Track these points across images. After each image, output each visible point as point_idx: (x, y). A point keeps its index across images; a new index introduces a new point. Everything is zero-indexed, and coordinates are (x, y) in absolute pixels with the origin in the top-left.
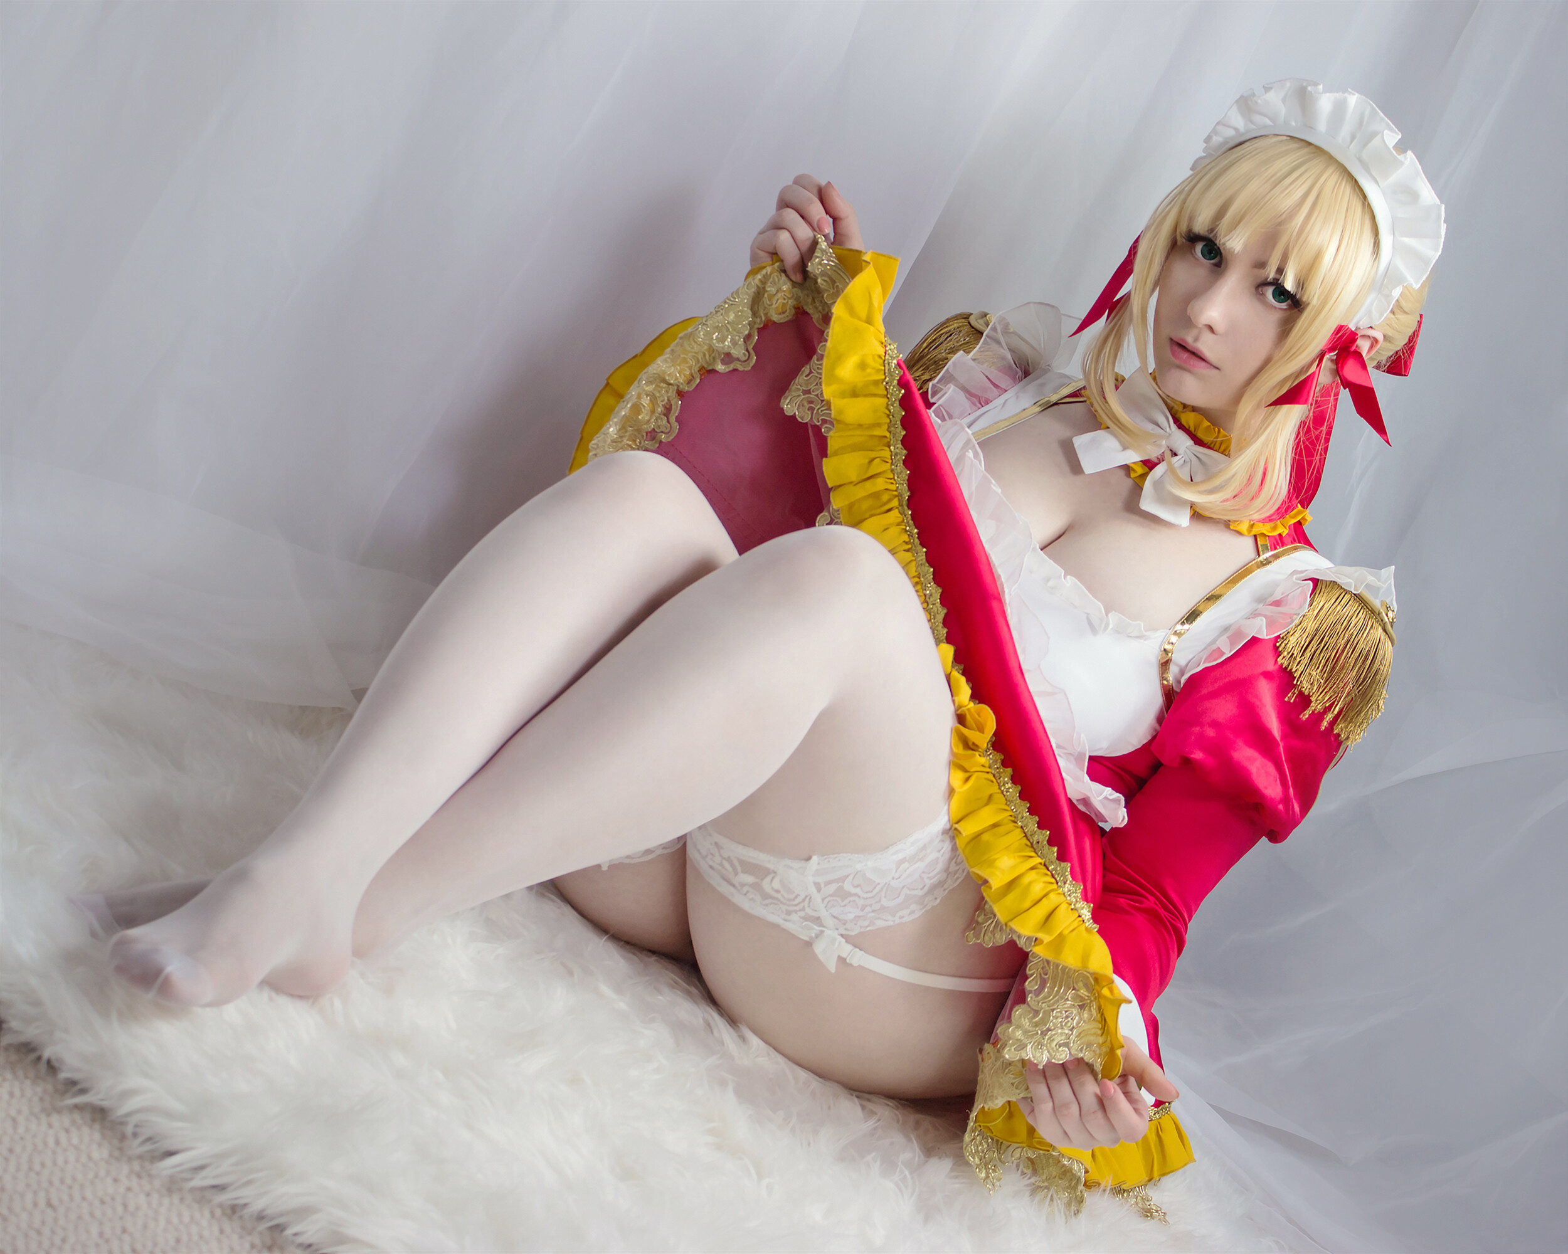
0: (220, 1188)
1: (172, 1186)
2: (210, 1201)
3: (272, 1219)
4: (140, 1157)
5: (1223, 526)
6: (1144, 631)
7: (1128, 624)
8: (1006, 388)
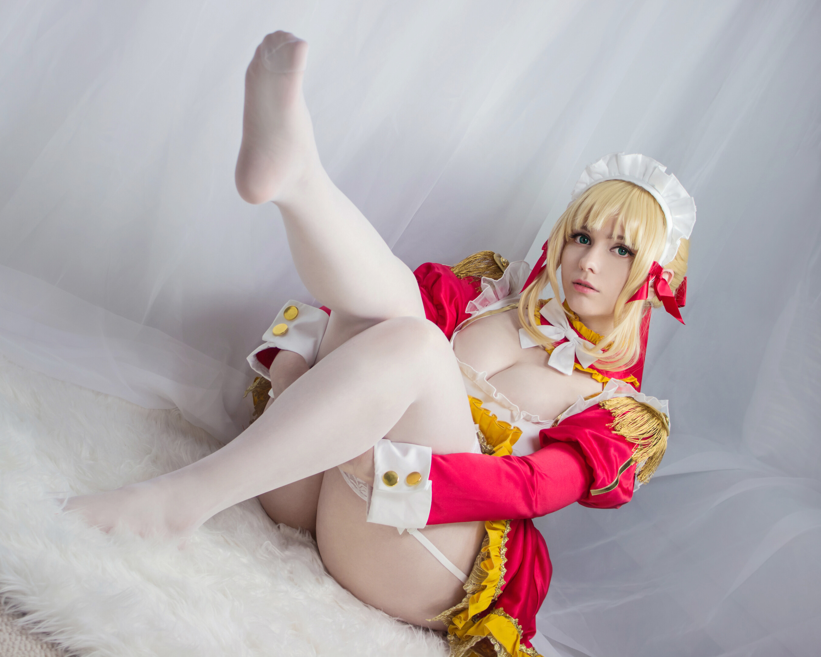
0: (48, 634)
1: (23, 631)
2: (41, 640)
3: (72, 652)
4: (8, 615)
5: (589, 376)
6: (540, 420)
7: (531, 417)
8: (500, 299)
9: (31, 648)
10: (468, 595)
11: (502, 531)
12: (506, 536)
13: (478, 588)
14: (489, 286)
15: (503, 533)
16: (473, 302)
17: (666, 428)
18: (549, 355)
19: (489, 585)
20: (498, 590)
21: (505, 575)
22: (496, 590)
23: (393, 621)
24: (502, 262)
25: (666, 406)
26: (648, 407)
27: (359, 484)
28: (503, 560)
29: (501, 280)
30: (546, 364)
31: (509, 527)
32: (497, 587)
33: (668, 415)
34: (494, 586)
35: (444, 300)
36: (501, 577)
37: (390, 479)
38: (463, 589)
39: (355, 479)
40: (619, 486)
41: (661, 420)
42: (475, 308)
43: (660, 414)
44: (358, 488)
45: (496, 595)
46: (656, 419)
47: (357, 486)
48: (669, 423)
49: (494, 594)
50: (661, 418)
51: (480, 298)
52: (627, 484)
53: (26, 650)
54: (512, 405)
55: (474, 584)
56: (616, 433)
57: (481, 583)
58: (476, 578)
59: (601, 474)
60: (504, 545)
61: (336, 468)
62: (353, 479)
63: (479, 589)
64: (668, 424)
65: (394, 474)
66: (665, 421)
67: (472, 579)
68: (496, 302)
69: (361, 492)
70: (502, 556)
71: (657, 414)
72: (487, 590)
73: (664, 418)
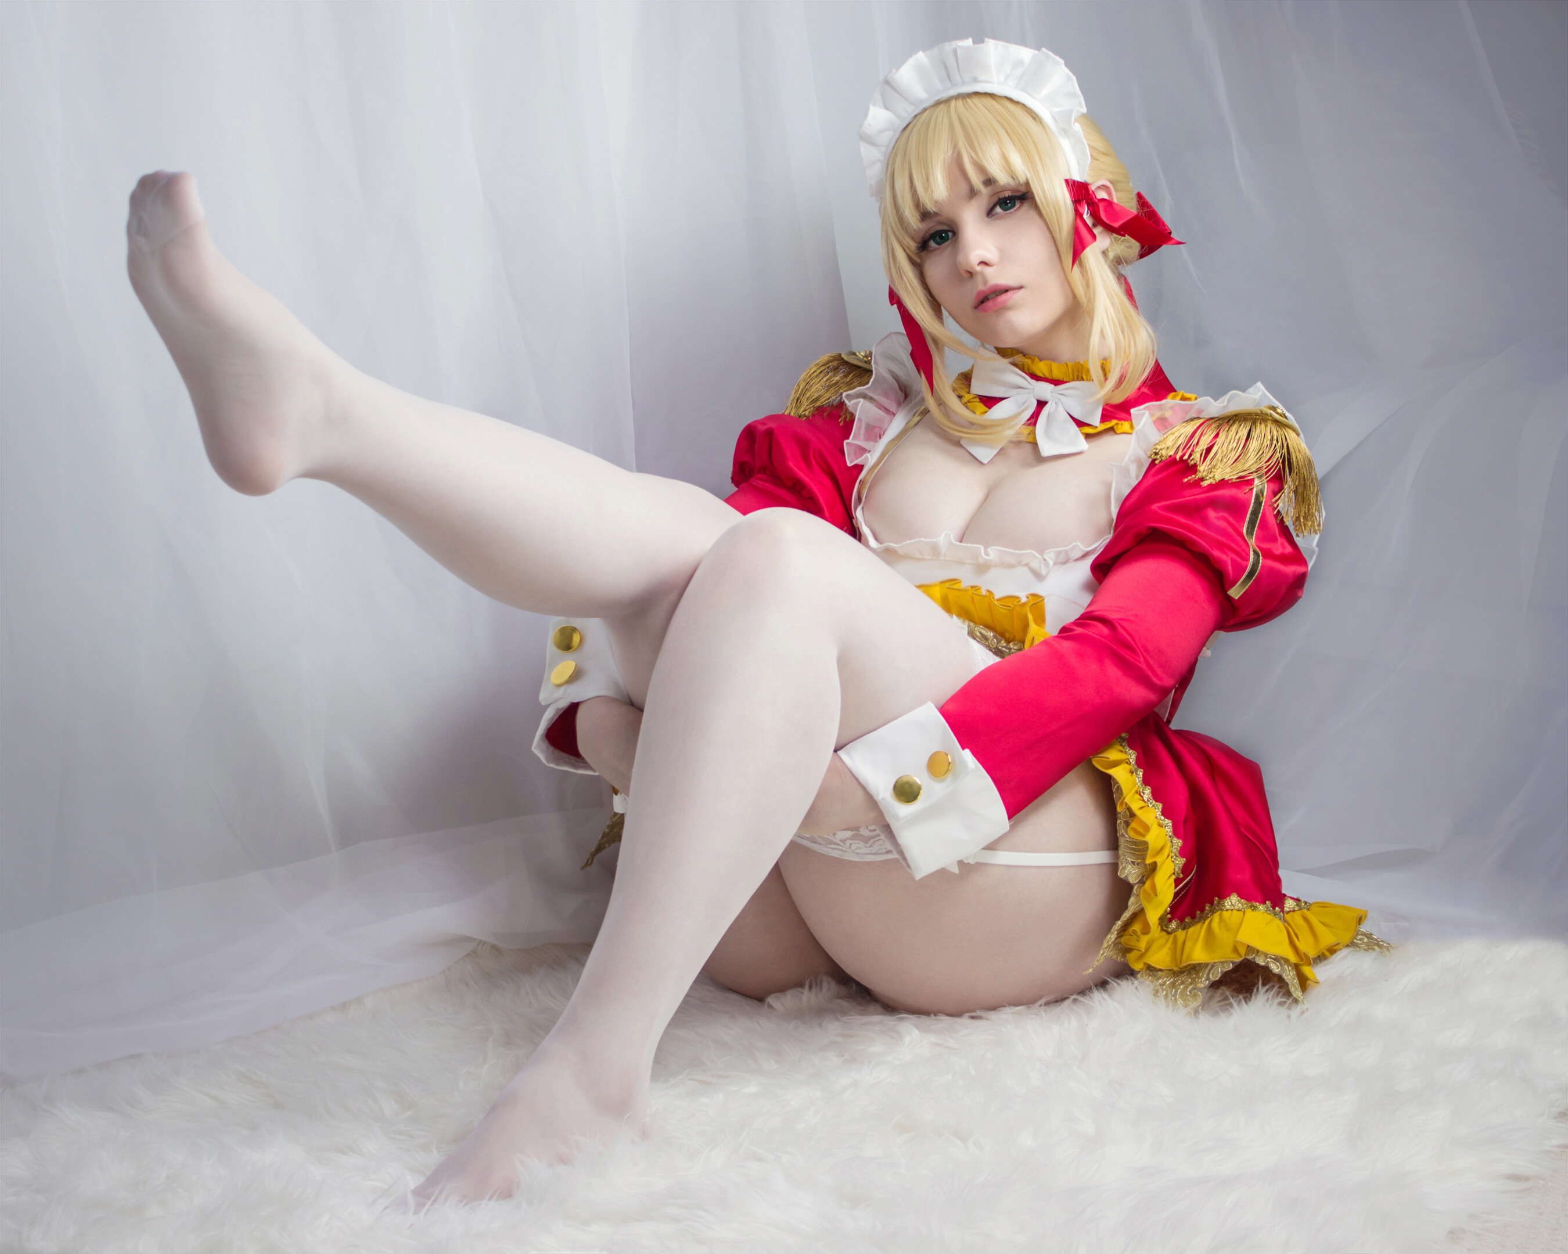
5: (1112, 433)
6: (1085, 548)
7: (1066, 552)
8: (894, 412)
10: (1135, 888)
11: (1127, 763)
12: (1136, 767)
13: (1144, 870)
14: (862, 400)
15: (1130, 764)
16: (850, 440)
17: (1286, 426)
18: (1035, 444)
19: (1159, 860)
20: (1176, 860)
21: (1173, 829)
22: (1173, 862)
23: (1039, 1011)
24: (862, 357)
25: (1263, 392)
26: (1236, 415)
27: (845, 844)
28: (1156, 809)
29: (875, 378)
30: (1039, 459)
31: (1131, 752)
32: (1173, 855)
33: (1276, 403)
34: (1168, 856)
35: (795, 469)
36: (1170, 837)
37: (906, 792)
38: (1121, 879)
39: (834, 840)
40: (1265, 557)
41: (1270, 418)
42: (863, 451)
43: (1261, 412)
44: (848, 850)
45: (1177, 870)
46: (1260, 423)
47: (845, 849)
48: (1287, 414)
49: (1174, 869)
50: (1267, 415)
51: (859, 428)
52: (1278, 550)
54: (1022, 555)
55: (1133, 863)
56: (1209, 483)
57: (1144, 859)
58: (1132, 853)
59: (1227, 559)
60: (1142, 785)
61: (793, 845)
62: (832, 842)
63: (1146, 871)
64: (1286, 417)
65: (905, 779)
66: (1277, 416)
67: (1125, 856)
68: (891, 421)
69: (857, 853)
70: (1149, 803)
71: (1256, 414)
72: (1160, 868)
73: (1272, 412)
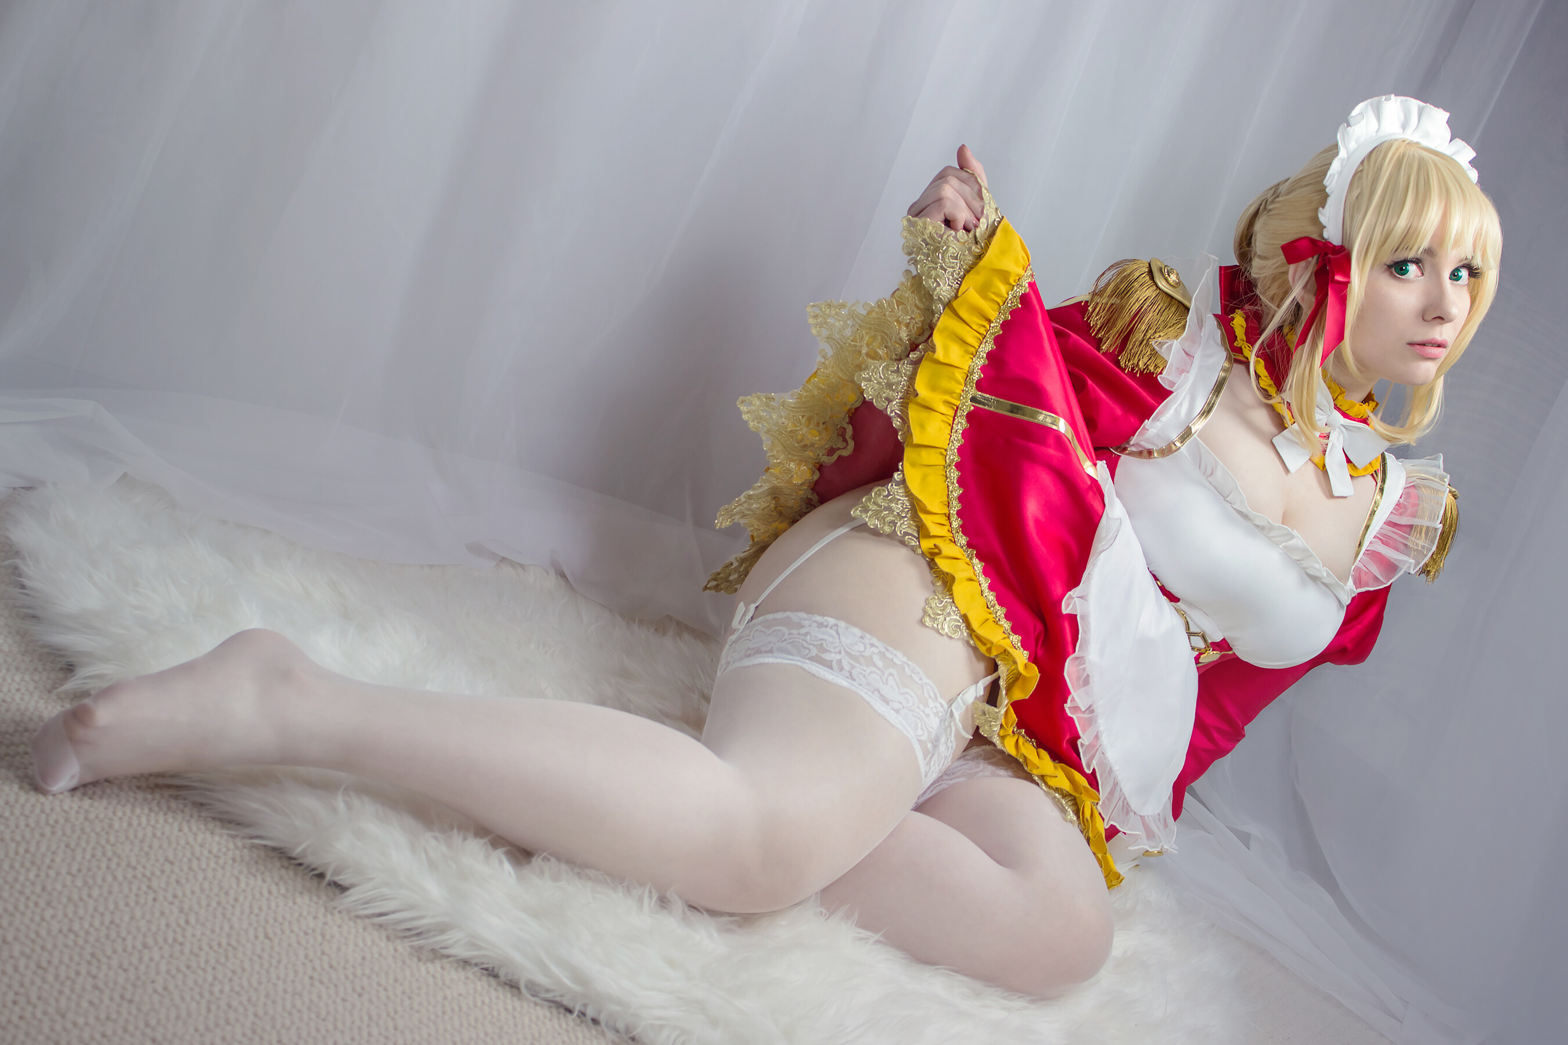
9: (373, 942)
53: (365, 945)
